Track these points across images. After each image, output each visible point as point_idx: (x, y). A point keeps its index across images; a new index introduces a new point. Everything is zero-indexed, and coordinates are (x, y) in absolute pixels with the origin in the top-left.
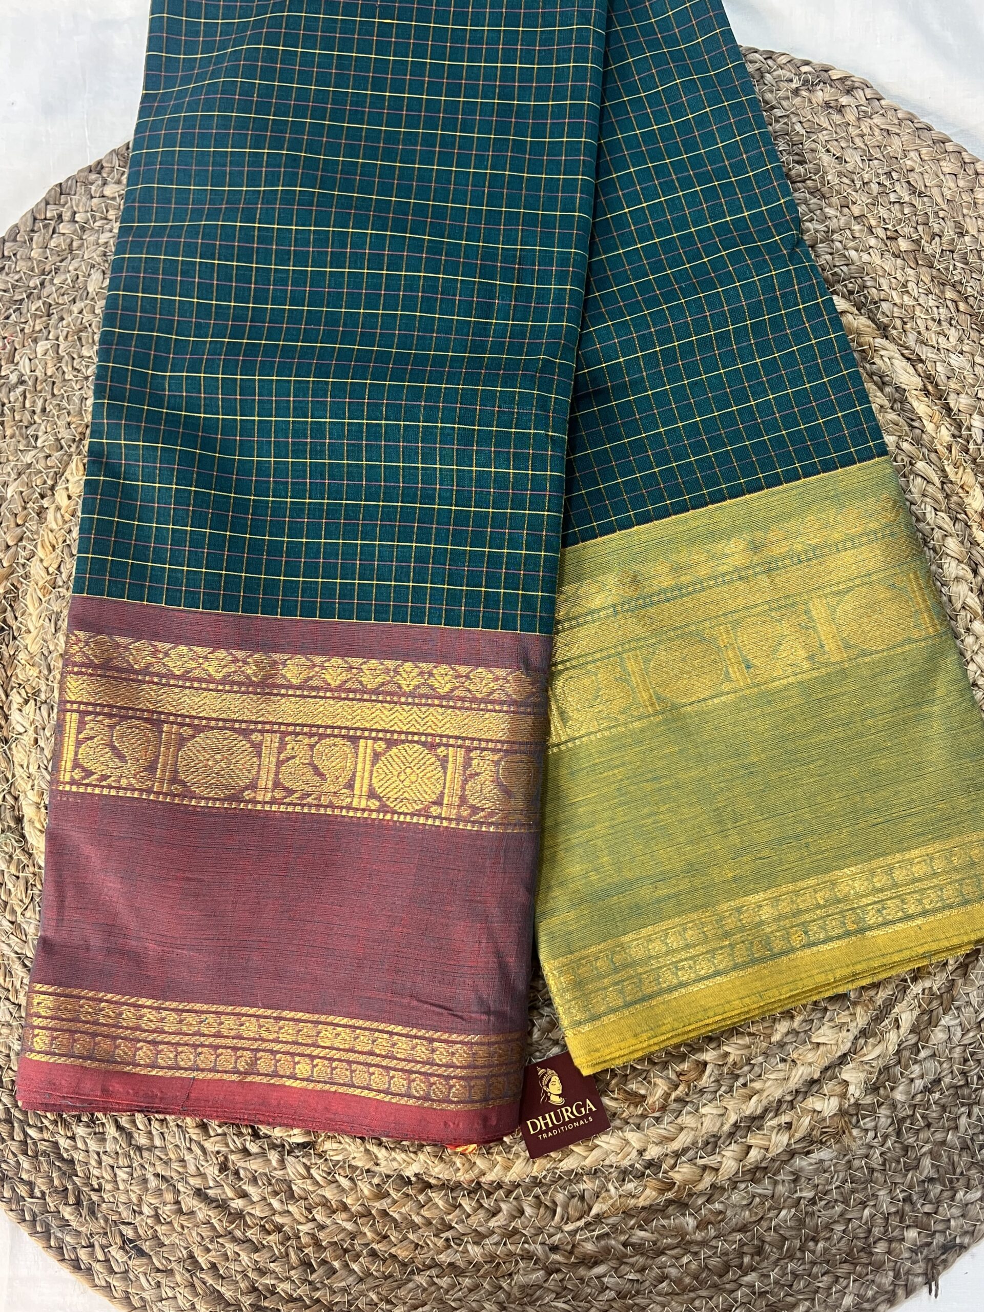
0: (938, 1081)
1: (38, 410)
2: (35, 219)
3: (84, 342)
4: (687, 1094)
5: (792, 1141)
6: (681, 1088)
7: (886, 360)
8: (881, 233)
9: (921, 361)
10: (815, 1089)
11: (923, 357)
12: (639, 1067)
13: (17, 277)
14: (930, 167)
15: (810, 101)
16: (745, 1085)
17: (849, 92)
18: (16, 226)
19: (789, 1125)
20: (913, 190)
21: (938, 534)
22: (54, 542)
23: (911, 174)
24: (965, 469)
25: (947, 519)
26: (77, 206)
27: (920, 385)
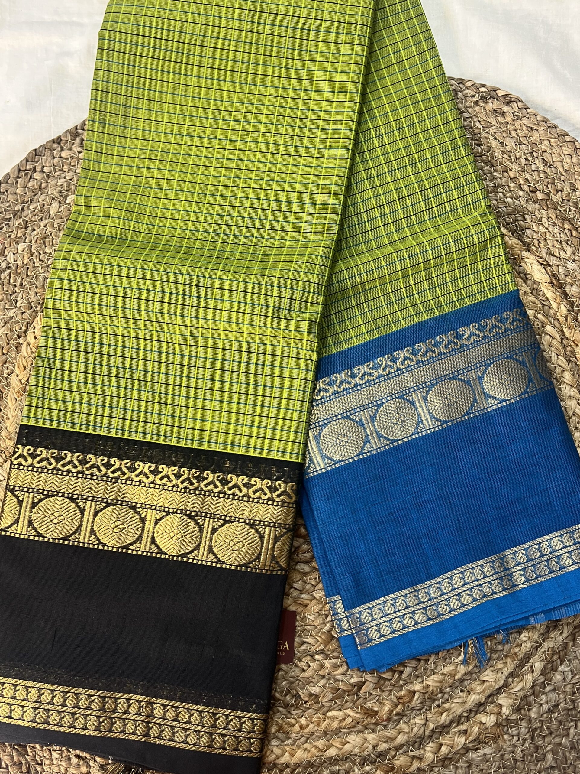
0: (557, 706)
1: (18, 284)
2: (20, 170)
3: (47, 244)
4: (403, 711)
5: (467, 742)
6: (400, 707)
7: (528, 264)
8: (526, 188)
9: (550, 266)
10: (482, 709)
11: (551, 263)
12: (374, 693)
13: (8, 205)
14: (556, 150)
15: (485, 109)
16: (438, 706)
17: (508, 103)
18: (8, 174)
19: (465, 732)
20: (545, 163)
21: (558, 370)
22: (25, 364)
23: (544, 154)
24: (575, 330)
25: (564, 361)
26: (45, 163)
27: (549, 281)
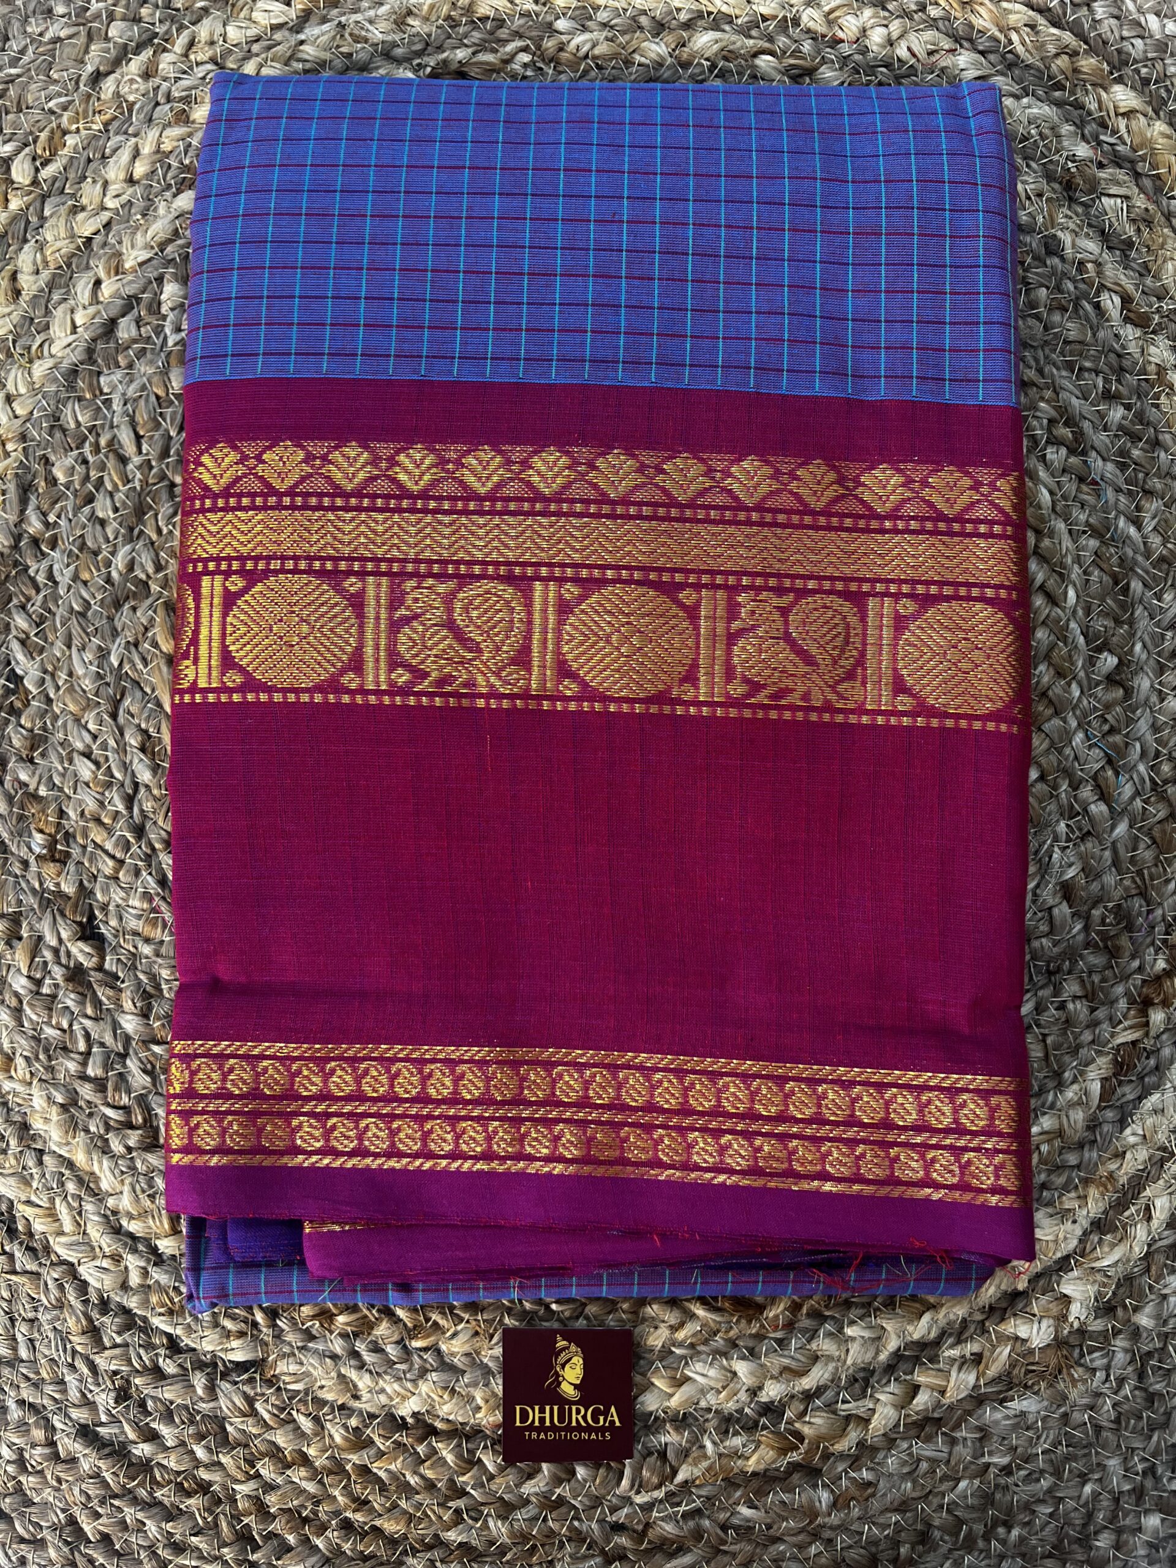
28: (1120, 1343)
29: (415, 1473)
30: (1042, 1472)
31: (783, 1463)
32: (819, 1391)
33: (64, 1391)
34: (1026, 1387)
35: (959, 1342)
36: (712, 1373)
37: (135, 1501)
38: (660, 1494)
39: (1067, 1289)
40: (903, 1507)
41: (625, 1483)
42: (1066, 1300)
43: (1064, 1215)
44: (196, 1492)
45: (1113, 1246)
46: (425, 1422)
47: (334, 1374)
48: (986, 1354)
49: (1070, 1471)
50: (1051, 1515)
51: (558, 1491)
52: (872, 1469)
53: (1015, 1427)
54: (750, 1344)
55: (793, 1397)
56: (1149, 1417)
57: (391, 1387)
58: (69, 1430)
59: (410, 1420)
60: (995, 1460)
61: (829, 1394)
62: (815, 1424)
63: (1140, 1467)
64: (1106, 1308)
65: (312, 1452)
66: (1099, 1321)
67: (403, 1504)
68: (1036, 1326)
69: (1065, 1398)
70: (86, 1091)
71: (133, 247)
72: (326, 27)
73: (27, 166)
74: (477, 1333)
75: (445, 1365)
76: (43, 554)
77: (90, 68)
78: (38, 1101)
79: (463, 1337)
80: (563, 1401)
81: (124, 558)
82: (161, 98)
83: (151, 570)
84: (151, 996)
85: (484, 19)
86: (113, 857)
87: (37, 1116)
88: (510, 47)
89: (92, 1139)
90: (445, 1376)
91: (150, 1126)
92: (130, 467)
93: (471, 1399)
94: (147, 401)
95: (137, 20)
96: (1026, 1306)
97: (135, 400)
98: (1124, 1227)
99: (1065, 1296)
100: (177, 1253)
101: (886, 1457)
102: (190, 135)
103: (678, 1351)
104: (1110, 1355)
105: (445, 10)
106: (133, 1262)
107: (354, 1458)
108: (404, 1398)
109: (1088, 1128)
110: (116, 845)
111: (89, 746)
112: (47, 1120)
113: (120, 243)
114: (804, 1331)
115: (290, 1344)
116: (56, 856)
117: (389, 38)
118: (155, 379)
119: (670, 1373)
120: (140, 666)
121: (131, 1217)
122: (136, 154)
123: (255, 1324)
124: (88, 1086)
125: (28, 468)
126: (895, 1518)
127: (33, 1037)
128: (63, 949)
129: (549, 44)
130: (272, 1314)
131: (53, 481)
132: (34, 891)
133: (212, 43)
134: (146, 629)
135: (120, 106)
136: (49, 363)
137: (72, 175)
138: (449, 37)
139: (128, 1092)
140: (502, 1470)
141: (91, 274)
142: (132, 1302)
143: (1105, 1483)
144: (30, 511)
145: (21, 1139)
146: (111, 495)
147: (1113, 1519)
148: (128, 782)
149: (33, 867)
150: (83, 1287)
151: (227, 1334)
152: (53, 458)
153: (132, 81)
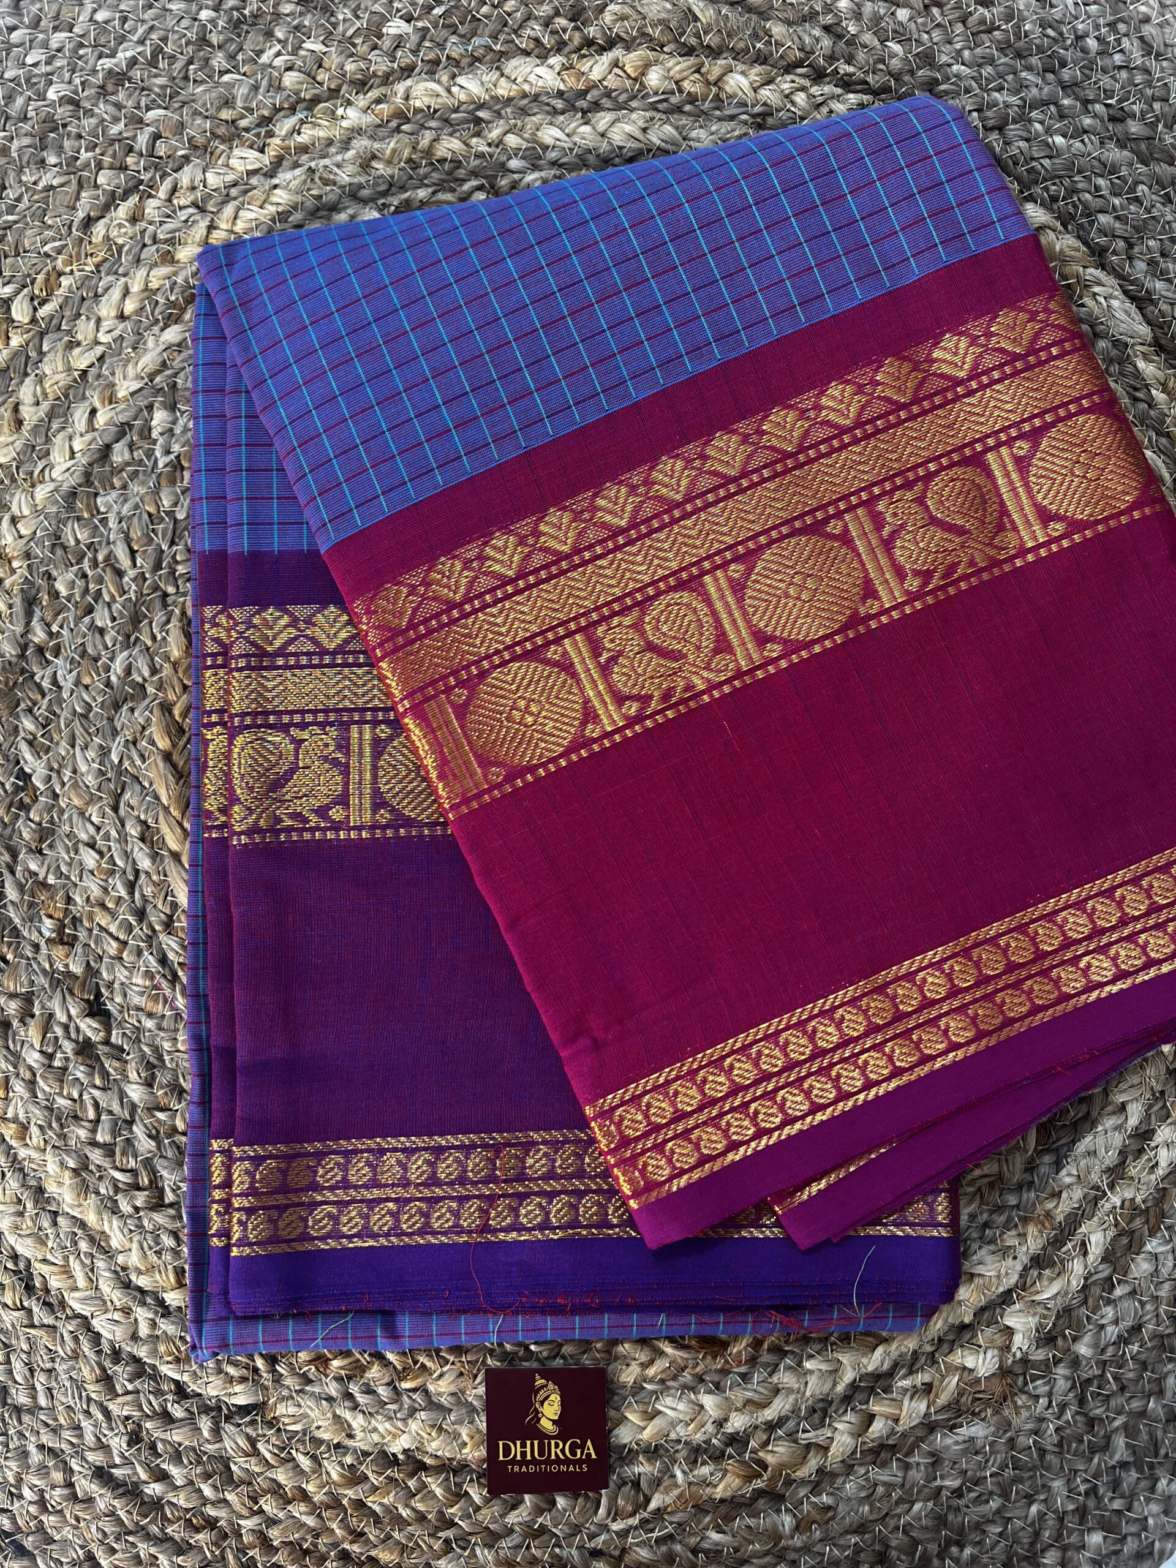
28: (1061, 1371)
29: (407, 1506)
30: (991, 1493)
31: (748, 1490)
32: (781, 1422)
33: (81, 1436)
34: (973, 1414)
35: (911, 1372)
36: (681, 1406)
37: (148, 1537)
38: (634, 1521)
39: (1010, 1321)
40: (861, 1528)
41: (602, 1511)
42: (1009, 1332)
43: (1006, 1252)
44: (204, 1528)
45: (1051, 1280)
46: (414, 1457)
47: (329, 1415)
48: (936, 1383)
49: (1017, 1493)
50: (1000, 1534)
51: (540, 1520)
52: (831, 1494)
53: (965, 1452)
54: (716, 1378)
55: (756, 1427)
56: (1090, 1441)
57: (383, 1426)
58: (85, 1472)
59: (401, 1457)
60: (947, 1483)
61: (791, 1424)
62: (778, 1453)
63: (1082, 1488)
64: (1047, 1338)
65: (310, 1488)
66: (1040, 1351)
67: (396, 1535)
68: (981, 1356)
69: (1010, 1424)
70: (96, 1156)
71: (125, 378)
72: (297, 171)
73: (26, 304)
74: (461, 1374)
75: (432, 1404)
76: (48, 662)
77: (81, 214)
78: (52, 1167)
79: (448, 1378)
80: (542, 1436)
81: (121, 663)
82: (148, 241)
83: (146, 674)
84: (154, 1067)
85: (442, 161)
86: (117, 939)
87: (51, 1181)
88: (466, 187)
89: (102, 1201)
90: (434, 1415)
91: (156, 1186)
92: (126, 579)
93: (457, 1435)
94: (140, 518)
95: (124, 168)
96: (972, 1337)
97: (130, 518)
98: (1062, 1262)
99: (1008, 1327)
100: (183, 1305)
101: (844, 1482)
102: (175, 274)
103: (648, 1387)
104: (1052, 1383)
105: (406, 153)
106: (142, 1314)
107: (350, 1493)
108: (395, 1436)
109: (1026, 1170)
110: (120, 927)
111: (93, 837)
112: (60, 1184)
113: (113, 374)
114: (766, 1365)
115: (288, 1388)
116: (64, 939)
117: (356, 180)
118: (147, 499)
119: (641, 1408)
120: (138, 762)
121: (140, 1272)
122: (126, 292)
123: (256, 1370)
124: (97, 1151)
125: (33, 583)
126: (854, 1539)
127: (46, 1107)
128: (72, 1025)
129: (504, 182)
130: (272, 1360)
131: (55, 595)
132: (44, 971)
133: (194, 188)
134: (144, 728)
135: (110, 249)
136: (51, 486)
137: (67, 313)
138: (411, 178)
139: (135, 1156)
140: (487, 1501)
141: (87, 404)
142: (142, 1352)
143: (1050, 1503)
144: (35, 622)
145: (36, 1202)
146: (109, 605)
147: (1059, 1537)
148: (129, 870)
149: (44, 950)
150: (96, 1337)
151: (230, 1380)
152: (55, 573)
153: (120, 226)
